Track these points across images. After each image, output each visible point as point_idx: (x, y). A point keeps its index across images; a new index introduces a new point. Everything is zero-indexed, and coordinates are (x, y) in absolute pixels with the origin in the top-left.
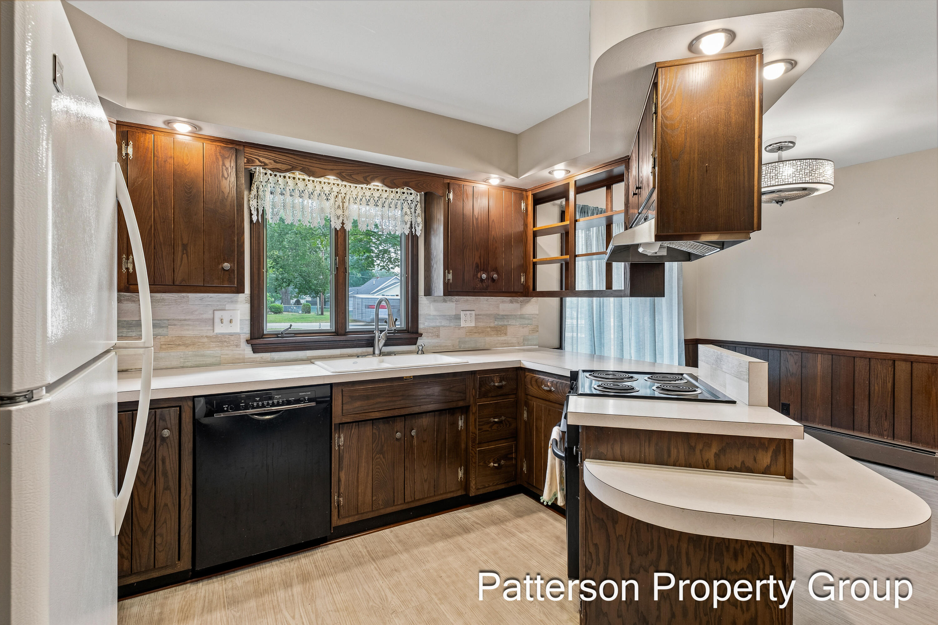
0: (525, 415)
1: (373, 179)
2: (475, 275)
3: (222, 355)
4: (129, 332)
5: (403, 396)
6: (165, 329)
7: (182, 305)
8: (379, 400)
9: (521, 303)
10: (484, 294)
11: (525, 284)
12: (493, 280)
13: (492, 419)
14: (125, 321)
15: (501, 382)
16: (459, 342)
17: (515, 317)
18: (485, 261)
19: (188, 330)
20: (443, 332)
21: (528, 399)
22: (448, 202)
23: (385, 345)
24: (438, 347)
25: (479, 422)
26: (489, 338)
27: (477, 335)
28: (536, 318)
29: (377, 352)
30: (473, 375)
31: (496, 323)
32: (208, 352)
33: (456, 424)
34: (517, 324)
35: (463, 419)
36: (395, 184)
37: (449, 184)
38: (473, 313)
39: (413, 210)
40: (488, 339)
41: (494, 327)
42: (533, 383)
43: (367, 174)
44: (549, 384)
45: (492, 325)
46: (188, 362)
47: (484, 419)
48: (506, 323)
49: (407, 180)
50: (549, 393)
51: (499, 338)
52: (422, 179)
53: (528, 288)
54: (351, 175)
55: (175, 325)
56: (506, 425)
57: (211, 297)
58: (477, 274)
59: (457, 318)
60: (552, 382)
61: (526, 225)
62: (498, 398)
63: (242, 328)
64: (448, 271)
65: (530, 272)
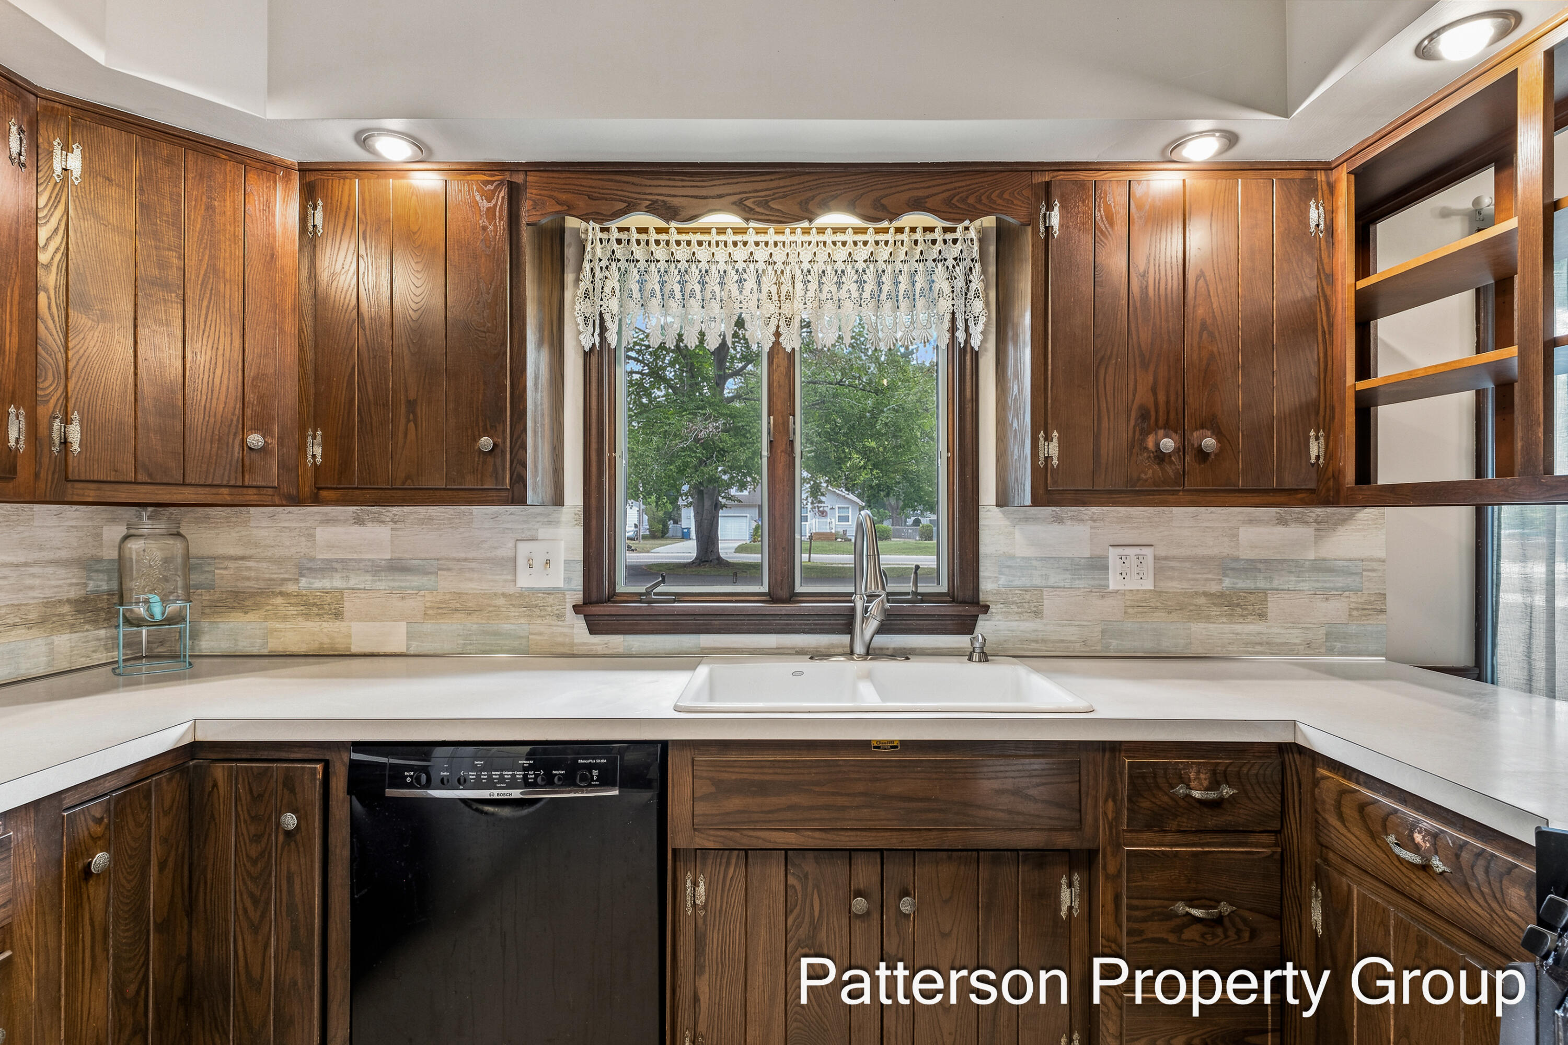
0: (1317, 916)
1: (825, 206)
2: (1136, 445)
3: (531, 634)
4: (375, 581)
5: (864, 794)
6: (433, 577)
7: (461, 530)
8: (795, 799)
9: (1318, 523)
10: (1171, 498)
11: (1327, 464)
12: (1202, 455)
13: (1181, 908)
14: (369, 560)
15: (1214, 785)
16: (1103, 632)
17: (1295, 567)
18: (1172, 398)
19: (471, 580)
20: (1050, 604)
21: (1326, 860)
22: (1047, 238)
23: (881, 630)
24: (1036, 641)
25: (1130, 907)
26: (1202, 625)
27: (1162, 614)
28: (1373, 570)
29: (859, 649)
30: (1107, 755)
31: (1227, 582)
32: (507, 627)
33: (1050, 896)
34: (1304, 586)
35: (1076, 883)
36: (884, 208)
37: (1048, 184)
38: (1148, 551)
39: (960, 283)
40: (1199, 629)
41: (1222, 595)
42: (1349, 811)
43: (810, 194)
44: (1418, 838)
45: (1214, 588)
46: (470, 644)
47: (1150, 903)
48: (1261, 584)
49: (920, 193)
50: (1422, 874)
51: (1238, 628)
52: (964, 184)
53: (1338, 475)
54: (767, 202)
55: (449, 570)
56: (1239, 932)
57: (511, 514)
58: (1143, 440)
59: (1098, 565)
60: (1435, 836)
61: (1326, 277)
62: (1207, 838)
63: (568, 580)
64: (1046, 433)
65: (1343, 425)
